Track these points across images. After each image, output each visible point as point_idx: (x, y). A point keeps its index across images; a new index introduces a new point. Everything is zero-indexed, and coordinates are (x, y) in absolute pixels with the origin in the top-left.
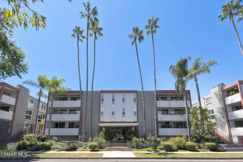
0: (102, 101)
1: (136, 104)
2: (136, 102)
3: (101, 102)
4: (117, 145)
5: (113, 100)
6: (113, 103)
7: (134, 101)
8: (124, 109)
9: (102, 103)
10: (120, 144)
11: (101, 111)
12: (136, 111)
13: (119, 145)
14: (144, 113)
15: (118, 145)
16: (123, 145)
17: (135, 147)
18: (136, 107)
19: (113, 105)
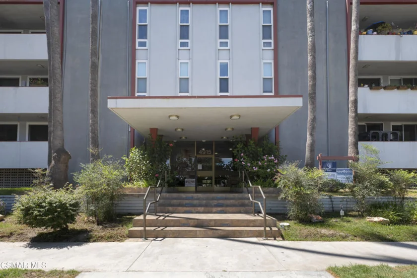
0: (139, 38)
1: (272, 47)
2: (272, 41)
3: (138, 41)
4: (196, 202)
5: (184, 32)
6: (183, 44)
7: (264, 38)
8: (224, 69)
9: (143, 44)
10: (213, 199)
11: (137, 76)
12: (273, 77)
13: (206, 206)
14: (310, 73)
15: (200, 206)
16: (228, 202)
17: (291, 213)
18: (272, 62)
19: (184, 53)
